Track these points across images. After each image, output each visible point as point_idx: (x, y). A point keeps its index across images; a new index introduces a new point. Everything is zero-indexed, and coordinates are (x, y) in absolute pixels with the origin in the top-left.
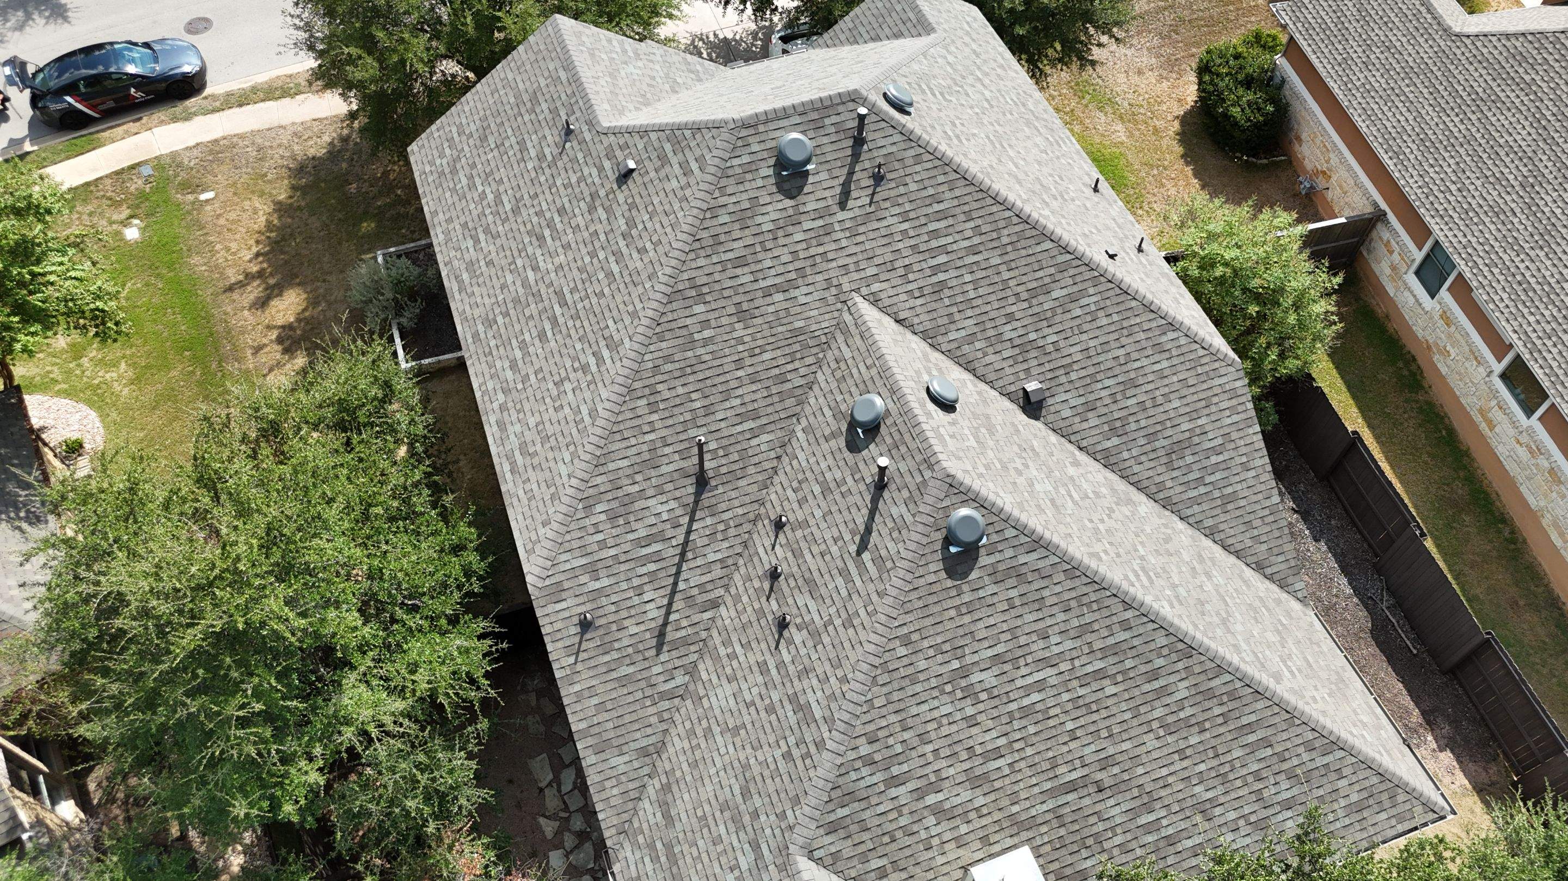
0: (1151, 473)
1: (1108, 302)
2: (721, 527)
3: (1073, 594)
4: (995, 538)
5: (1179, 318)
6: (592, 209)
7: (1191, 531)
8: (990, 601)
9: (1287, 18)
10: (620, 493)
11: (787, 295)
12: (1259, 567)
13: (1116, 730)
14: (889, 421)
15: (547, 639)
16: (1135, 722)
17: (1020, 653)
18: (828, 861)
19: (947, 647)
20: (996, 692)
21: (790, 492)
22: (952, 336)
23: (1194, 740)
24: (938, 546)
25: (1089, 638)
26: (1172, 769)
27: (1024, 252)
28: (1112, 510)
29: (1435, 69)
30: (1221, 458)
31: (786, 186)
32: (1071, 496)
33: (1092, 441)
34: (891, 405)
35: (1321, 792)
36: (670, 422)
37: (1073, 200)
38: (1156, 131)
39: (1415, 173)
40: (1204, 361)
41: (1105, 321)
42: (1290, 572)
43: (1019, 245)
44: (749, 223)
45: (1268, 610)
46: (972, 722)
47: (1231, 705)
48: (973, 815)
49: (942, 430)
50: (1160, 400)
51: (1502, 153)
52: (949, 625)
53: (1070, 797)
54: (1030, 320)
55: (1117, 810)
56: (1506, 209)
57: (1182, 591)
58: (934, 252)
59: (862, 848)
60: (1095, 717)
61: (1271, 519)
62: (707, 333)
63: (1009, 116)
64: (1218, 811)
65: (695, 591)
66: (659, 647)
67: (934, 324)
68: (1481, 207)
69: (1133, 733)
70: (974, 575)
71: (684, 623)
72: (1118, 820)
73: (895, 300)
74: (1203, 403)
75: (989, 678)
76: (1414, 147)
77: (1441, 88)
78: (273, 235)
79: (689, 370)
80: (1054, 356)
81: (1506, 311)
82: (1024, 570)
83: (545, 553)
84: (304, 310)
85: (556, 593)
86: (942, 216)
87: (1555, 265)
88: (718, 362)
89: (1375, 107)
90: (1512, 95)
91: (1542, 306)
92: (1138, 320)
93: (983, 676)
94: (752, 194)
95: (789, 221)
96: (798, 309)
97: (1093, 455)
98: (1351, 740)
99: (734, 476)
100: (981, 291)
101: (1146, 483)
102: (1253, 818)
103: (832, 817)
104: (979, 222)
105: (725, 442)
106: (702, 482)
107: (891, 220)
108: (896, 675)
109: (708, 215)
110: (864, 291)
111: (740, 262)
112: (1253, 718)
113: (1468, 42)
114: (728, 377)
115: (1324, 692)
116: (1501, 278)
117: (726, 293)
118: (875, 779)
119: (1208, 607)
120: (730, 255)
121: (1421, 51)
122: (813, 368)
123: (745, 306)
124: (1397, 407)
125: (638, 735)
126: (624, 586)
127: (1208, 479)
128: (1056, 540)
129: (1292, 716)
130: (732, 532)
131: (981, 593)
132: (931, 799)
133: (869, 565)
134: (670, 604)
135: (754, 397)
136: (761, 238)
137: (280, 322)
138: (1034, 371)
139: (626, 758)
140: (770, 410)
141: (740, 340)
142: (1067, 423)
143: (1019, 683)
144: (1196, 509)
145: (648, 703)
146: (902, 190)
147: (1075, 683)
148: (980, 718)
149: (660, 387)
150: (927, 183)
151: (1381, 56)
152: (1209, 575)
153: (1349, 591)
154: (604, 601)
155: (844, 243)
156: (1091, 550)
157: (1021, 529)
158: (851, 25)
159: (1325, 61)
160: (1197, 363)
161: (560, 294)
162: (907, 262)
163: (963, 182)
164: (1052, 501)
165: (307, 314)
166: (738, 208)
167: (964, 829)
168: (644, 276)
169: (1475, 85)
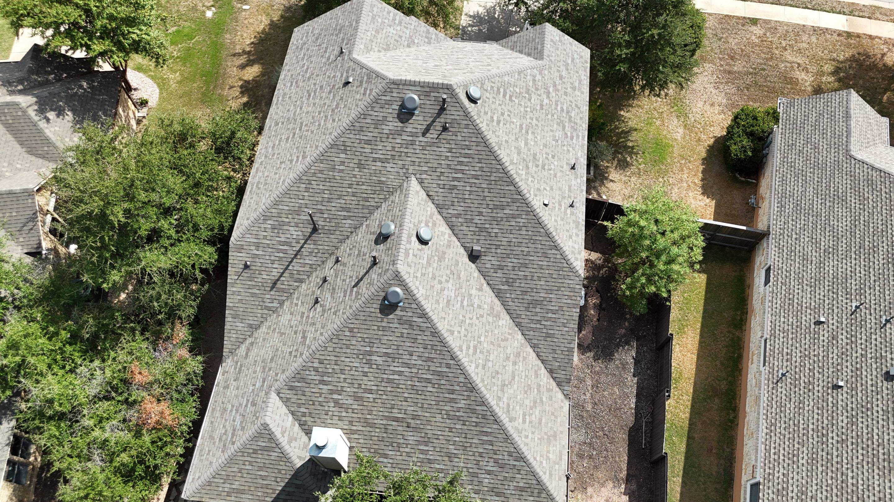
0: (517, 308)
1: (530, 225)
2: (316, 251)
3: (431, 343)
4: (407, 305)
5: (562, 245)
6: (330, 92)
7: (523, 341)
8: (393, 330)
9: (782, 108)
10: (280, 219)
11: (383, 165)
12: (551, 371)
13: (426, 406)
14: (392, 238)
15: (230, 265)
16: (435, 407)
17: (397, 356)
18: (285, 400)
19: (367, 340)
20: (380, 367)
21: (348, 249)
22: (450, 211)
23: (457, 426)
24: (381, 298)
25: (430, 363)
26: (443, 433)
27: (499, 187)
28: (482, 316)
29: (828, 169)
30: (554, 316)
31: (402, 117)
32: (462, 302)
33: (494, 282)
34: (397, 231)
35: (507, 475)
36: (312, 199)
37: (550, 170)
38: (699, 140)
39: (783, 220)
40: (565, 269)
41: (524, 233)
42: (565, 380)
43: (498, 183)
44: (379, 127)
45: (539, 391)
46: (365, 374)
47: (481, 420)
48: (350, 411)
49: (411, 252)
50: (535, 278)
51: (828, 229)
52: (371, 332)
53: (394, 423)
54: (489, 218)
55: (412, 438)
56: (810, 259)
57: (490, 364)
58: (457, 171)
59: (300, 401)
60: (418, 397)
61: (567, 353)
62: (342, 167)
63: (550, 116)
64: (456, 460)
65: (295, 272)
66: (272, 288)
67: (444, 203)
68: (800, 252)
69: (432, 411)
70: (391, 316)
71: (286, 283)
72: (411, 442)
73: (430, 185)
74: (556, 288)
75: (380, 360)
76: (792, 206)
77: (824, 181)
78: (263, 36)
79: (328, 180)
80: (493, 238)
81: (774, 310)
82: (414, 324)
83: (242, 231)
84: (258, 76)
85: (240, 249)
86: (467, 156)
87: (811, 298)
88: (342, 182)
89: (789, 176)
90: (853, 201)
91: (791, 315)
92: (541, 238)
93: (378, 358)
94: (385, 115)
95: (397, 133)
96: (385, 172)
97: (493, 289)
98: (531, 460)
99: (330, 232)
100: (472, 197)
101: (512, 312)
102: (471, 470)
103: (293, 384)
104: (484, 165)
105: (331, 216)
106: (315, 230)
107: (442, 149)
108: (341, 342)
109: (362, 117)
110: (418, 176)
111: (368, 142)
112: (489, 430)
113: (853, 162)
114: (344, 189)
115: (536, 437)
116: (784, 292)
117: (357, 153)
118: (315, 378)
119: (500, 376)
120: (365, 138)
121: (829, 157)
122: (382, 200)
123: (363, 162)
124: (721, 333)
125: (251, 318)
126: (267, 257)
127: (543, 323)
128: (433, 318)
129: (508, 438)
130: (319, 255)
131: (391, 325)
132: (335, 396)
133: (354, 293)
134: (283, 273)
135: (351, 202)
136: (381, 135)
137: (245, 78)
138: (481, 242)
139: (243, 325)
140: (356, 211)
141: (355, 176)
142: (487, 270)
143: (392, 368)
144: (532, 333)
145: (260, 308)
146: (454, 137)
147: (416, 379)
148: (369, 374)
149: (313, 182)
150: (466, 139)
151: (809, 151)
152: (515, 363)
153: (633, 406)
154: (257, 260)
155: (417, 151)
156: (451, 329)
157: (419, 306)
158: (516, 39)
159: (783, 141)
160: (562, 268)
161: (302, 123)
162: (443, 170)
163: (484, 144)
164: (448, 301)
165: (258, 79)
166: (376, 118)
167: (344, 414)
168: (328, 132)
169: (840, 187)
